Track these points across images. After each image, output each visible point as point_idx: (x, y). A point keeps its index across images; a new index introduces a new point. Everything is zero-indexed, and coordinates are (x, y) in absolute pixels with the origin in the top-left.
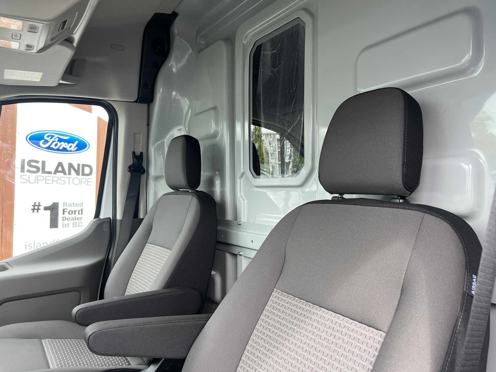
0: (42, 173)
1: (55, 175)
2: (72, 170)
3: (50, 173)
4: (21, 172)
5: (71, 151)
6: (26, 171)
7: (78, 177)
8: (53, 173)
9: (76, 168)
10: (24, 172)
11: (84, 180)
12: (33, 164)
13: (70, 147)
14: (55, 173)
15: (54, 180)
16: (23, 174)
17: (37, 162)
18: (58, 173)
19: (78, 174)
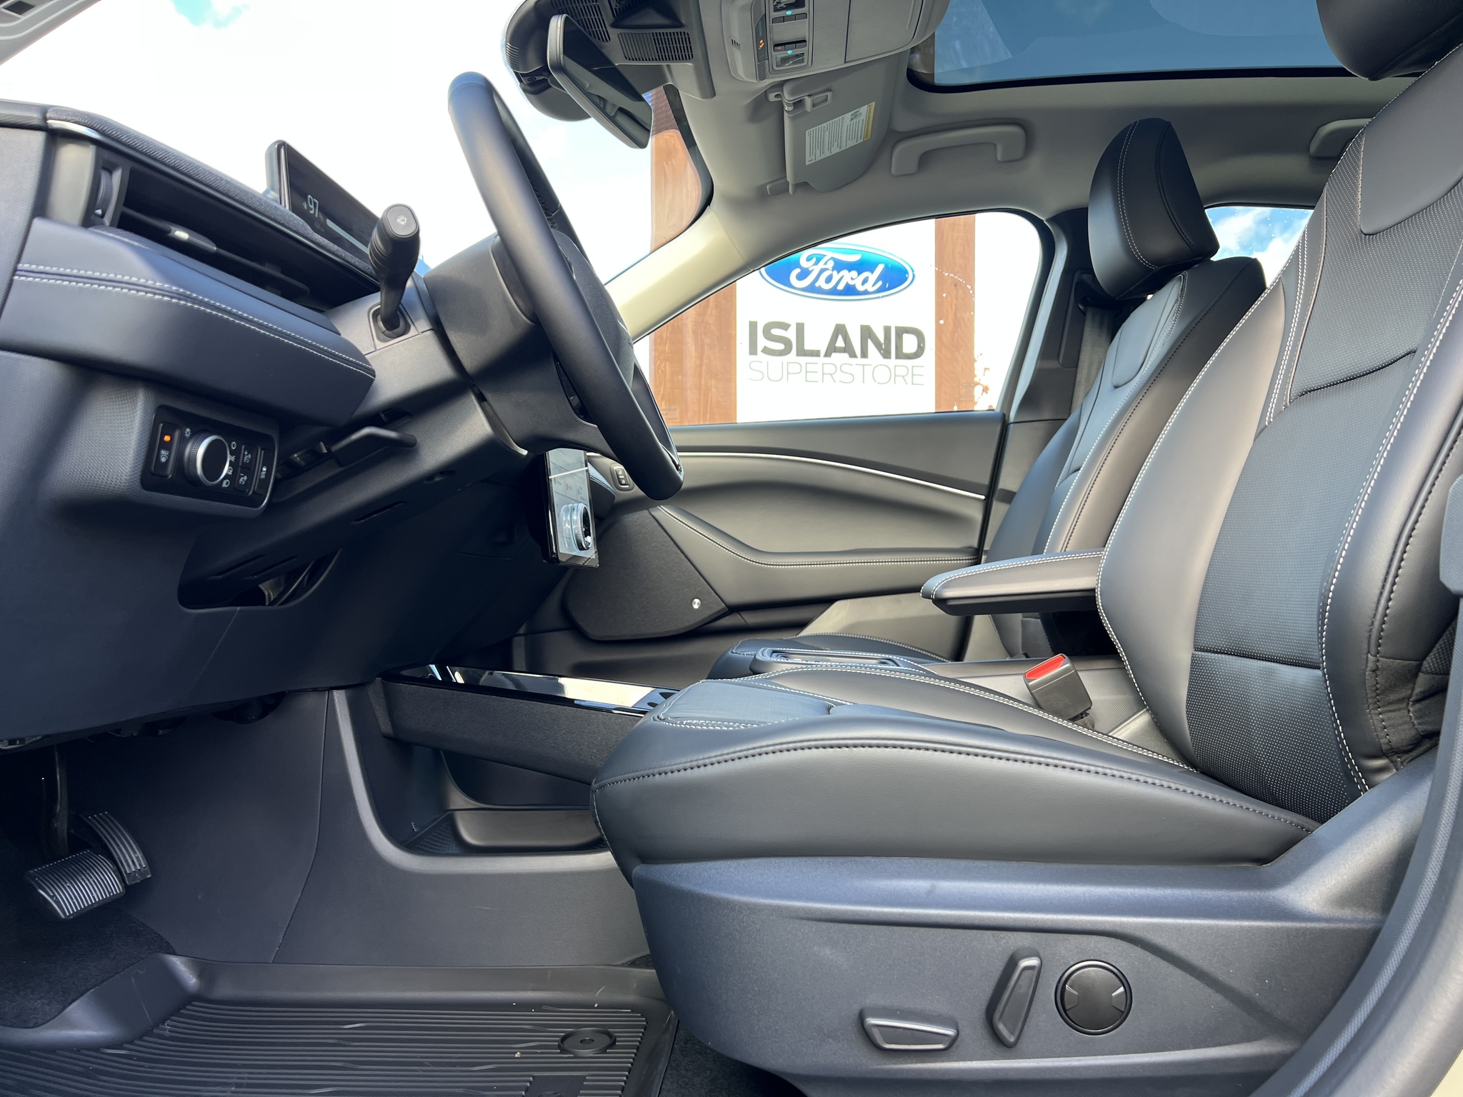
0: (798, 355)
1: (827, 359)
2: (870, 344)
3: (816, 354)
4: (751, 353)
5: (866, 292)
6: (763, 351)
7: (886, 361)
8: (823, 353)
9: (881, 338)
10: (756, 354)
11: (901, 371)
12: (775, 332)
13: (865, 281)
14: (828, 354)
15: (825, 372)
16: (753, 357)
17: (785, 326)
18: (834, 355)
19: (886, 354)
